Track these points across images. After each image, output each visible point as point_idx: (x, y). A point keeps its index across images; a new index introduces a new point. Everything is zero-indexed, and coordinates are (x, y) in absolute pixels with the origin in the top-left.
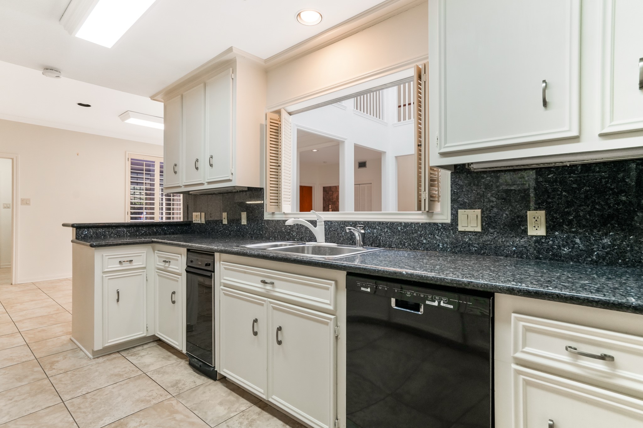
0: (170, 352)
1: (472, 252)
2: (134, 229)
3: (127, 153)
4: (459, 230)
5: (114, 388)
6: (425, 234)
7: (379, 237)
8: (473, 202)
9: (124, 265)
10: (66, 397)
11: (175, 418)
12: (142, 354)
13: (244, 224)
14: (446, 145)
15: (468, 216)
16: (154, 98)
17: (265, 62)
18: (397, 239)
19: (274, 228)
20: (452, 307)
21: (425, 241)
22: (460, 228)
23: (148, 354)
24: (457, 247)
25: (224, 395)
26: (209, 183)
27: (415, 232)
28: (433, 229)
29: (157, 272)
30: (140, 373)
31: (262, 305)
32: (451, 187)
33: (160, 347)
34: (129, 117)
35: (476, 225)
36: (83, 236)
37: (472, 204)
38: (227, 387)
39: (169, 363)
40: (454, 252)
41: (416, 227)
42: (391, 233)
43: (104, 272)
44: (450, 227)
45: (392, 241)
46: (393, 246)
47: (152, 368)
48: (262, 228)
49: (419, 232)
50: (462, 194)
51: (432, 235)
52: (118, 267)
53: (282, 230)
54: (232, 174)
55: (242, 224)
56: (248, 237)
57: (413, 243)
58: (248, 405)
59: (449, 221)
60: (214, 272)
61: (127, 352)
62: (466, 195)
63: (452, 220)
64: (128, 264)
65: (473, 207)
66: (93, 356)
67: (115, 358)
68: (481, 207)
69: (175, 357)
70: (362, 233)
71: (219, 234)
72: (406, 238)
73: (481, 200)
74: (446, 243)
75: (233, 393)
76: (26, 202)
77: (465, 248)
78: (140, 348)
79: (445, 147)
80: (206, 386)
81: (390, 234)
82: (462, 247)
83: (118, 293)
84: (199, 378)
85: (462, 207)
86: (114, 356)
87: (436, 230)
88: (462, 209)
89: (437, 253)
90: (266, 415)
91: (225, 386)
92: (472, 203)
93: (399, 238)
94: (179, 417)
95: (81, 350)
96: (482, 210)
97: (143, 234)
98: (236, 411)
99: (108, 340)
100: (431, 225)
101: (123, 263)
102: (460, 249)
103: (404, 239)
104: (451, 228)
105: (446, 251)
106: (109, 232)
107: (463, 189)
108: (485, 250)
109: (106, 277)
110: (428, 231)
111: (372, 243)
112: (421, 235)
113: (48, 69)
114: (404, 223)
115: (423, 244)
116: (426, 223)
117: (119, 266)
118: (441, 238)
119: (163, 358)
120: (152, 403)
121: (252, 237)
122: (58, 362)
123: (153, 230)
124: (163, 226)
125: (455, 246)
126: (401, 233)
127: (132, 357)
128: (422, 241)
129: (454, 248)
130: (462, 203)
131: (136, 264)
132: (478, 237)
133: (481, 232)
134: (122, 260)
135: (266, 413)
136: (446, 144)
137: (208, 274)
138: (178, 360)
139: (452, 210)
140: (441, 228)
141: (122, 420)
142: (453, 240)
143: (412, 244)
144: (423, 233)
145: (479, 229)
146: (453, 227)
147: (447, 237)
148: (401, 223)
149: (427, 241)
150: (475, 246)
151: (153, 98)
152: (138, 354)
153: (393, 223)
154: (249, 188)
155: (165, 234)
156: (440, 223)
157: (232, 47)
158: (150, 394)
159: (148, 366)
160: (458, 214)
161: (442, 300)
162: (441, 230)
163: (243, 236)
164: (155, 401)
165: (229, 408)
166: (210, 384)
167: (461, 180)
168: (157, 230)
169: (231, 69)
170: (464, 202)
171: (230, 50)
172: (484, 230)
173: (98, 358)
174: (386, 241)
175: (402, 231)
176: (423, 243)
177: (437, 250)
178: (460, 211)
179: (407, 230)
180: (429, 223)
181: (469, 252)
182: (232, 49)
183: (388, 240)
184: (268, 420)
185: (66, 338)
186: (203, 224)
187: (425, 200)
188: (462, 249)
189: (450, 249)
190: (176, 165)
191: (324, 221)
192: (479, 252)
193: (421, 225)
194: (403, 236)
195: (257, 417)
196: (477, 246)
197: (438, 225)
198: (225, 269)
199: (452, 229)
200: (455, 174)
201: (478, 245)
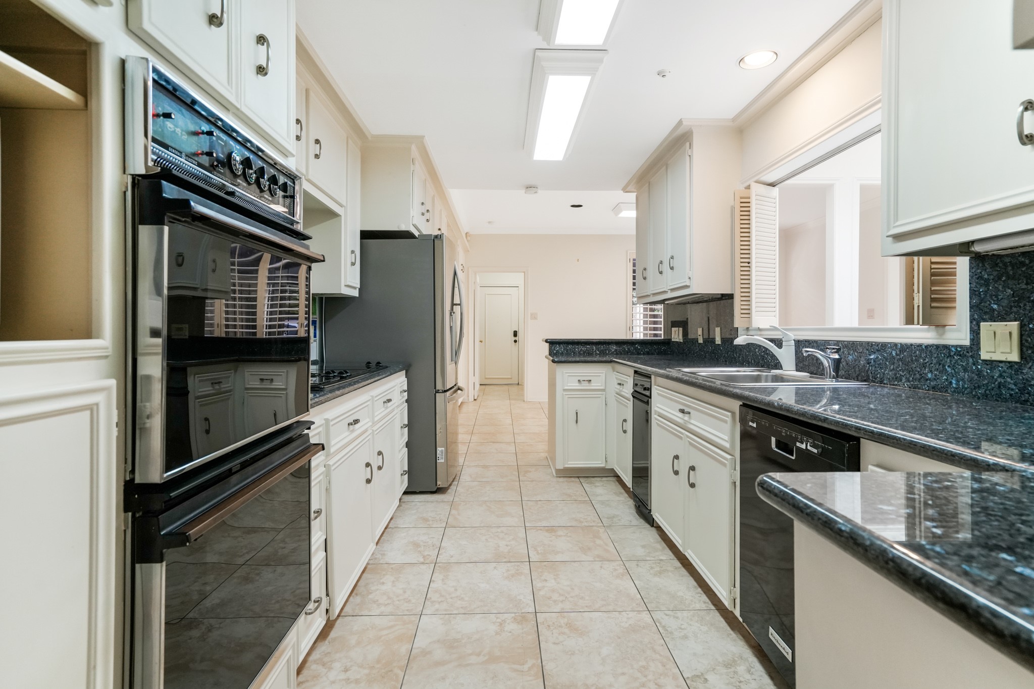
0: (624, 490)
1: (1005, 398)
2: (603, 347)
3: (629, 252)
4: (982, 358)
5: (560, 503)
6: (930, 363)
7: (867, 367)
8: (1006, 309)
9: (582, 385)
10: (524, 498)
11: (595, 541)
12: (597, 484)
13: (718, 343)
14: (898, 223)
15: (995, 333)
16: (627, 190)
17: (733, 121)
18: (891, 371)
19: (748, 350)
20: (815, 451)
21: (930, 375)
22: (984, 355)
23: (603, 486)
24: (979, 387)
25: (652, 541)
26: (673, 290)
27: (915, 360)
28: (943, 355)
29: (615, 396)
30: (587, 499)
31: (681, 438)
32: (970, 284)
33: (617, 483)
34: (621, 211)
35: (1009, 351)
36: (555, 352)
37: (1004, 312)
38: (660, 536)
39: (618, 498)
40: (975, 396)
41: (917, 352)
42: (883, 361)
43: (565, 390)
44: (968, 352)
45: (884, 374)
46: (885, 382)
47: (599, 498)
48: (736, 350)
49: (922, 361)
50: (988, 295)
51: (941, 366)
52: (576, 386)
53: (756, 352)
54: (690, 278)
55: (716, 343)
56: (723, 361)
57: (913, 378)
58: (670, 557)
59: (967, 343)
60: (650, 397)
61: (586, 479)
62: (994, 297)
63: (972, 340)
64: (586, 383)
65: (1005, 316)
66: (556, 474)
67: (573, 481)
68: (1020, 317)
69: (627, 495)
70: (834, 359)
71: (695, 357)
72: (904, 369)
73: (1020, 304)
74: (963, 380)
75: (663, 543)
76: (534, 317)
77: (993, 390)
78: (599, 479)
79: (894, 227)
80: (640, 528)
81: (881, 361)
82: (988, 387)
83: (577, 413)
84: (637, 520)
85: (987, 317)
86: (573, 479)
87: (947, 358)
88: (988, 322)
89: (948, 396)
90: (684, 571)
91: (658, 534)
92: (1004, 310)
93: (893, 369)
94: (598, 542)
95: (550, 467)
96: (1022, 321)
97: (613, 353)
98: (654, 557)
99: (568, 461)
100: (939, 349)
101: (582, 382)
102: (985, 391)
103: (900, 370)
104: (970, 354)
105: (961, 394)
106: (578, 348)
107: (989, 286)
108: (1027, 395)
109: (566, 394)
110: (935, 358)
111: (858, 375)
112: (925, 365)
113: (529, 187)
114: (901, 345)
115: (927, 380)
116: (932, 346)
117: (578, 384)
118: (955, 371)
119: (614, 493)
120: (583, 524)
121: (726, 361)
122: (530, 472)
123: (625, 349)
124: (636, 345)
125: (976, 385)
126: (896, 361)
127: (587, 485)
128: (926, 374)
129: (975, 389)
130: (988, 310)
131: (595, 385)
132: (1015, 371)
133: (1020, 363)
134: (582, 379)
135: (685, 571)
136: (897, 221)
137: (645, 399)
138: (627, 499)
139: (971, 322)
140: (955, 354)
141: (554, 528)
142: (973, 375)
143: (911, 379)
144: (928, 362)
145: (1015, 357)
146: (973, 352)
147: (964, 370)
148: (896, 345)
149: (933, 375)
150: (1009, 386)
151: (625, 190)
152: (594, 484)
153: (885, 344)
154: (722, 295)
155: (639, 354)
156: (952, 346)
157: (681, 119)
158: (586, 517)
159: (597, 495)
160: (980, 330)
161: (808, 441)
162: (954, 358)
163: (717, 360)
164: (586, 524)
165: (649, 552)
166: (644, 528)
167: (985, 270)
168: (628, 349)
169: (688, 144)
170: (991, 309)
171: (680, 123)
172: (1026, 358)
173: (560, 477)
174: (876, 373)
175: (898, 357)
176: (927, 377)
177: (949, 391)
178: (983, 324)
179: (905, 356)
180: (936, 346)
181: (1000, 398)
182: (682, 122)
183: (879, 371)
184: (682, 576)
185: (543, 455)
186: (681, 342)
187: (919, 306)
188: (988, 392)
189: (968, 390)
190: (645, 269)
191: (794, 340)
192: (1018, 399)
193: (924, 348)
194: (899, 365)
195: (673, 569)
196: (1013, 387)
197: (949, 349)
198: (659, 394)
199: (972, 356)
200: (976, 261)
201: (1015, 385)
